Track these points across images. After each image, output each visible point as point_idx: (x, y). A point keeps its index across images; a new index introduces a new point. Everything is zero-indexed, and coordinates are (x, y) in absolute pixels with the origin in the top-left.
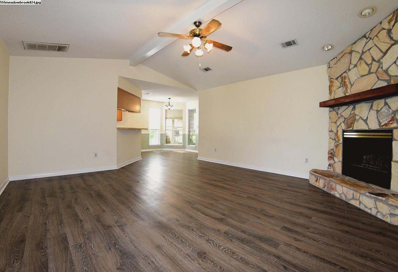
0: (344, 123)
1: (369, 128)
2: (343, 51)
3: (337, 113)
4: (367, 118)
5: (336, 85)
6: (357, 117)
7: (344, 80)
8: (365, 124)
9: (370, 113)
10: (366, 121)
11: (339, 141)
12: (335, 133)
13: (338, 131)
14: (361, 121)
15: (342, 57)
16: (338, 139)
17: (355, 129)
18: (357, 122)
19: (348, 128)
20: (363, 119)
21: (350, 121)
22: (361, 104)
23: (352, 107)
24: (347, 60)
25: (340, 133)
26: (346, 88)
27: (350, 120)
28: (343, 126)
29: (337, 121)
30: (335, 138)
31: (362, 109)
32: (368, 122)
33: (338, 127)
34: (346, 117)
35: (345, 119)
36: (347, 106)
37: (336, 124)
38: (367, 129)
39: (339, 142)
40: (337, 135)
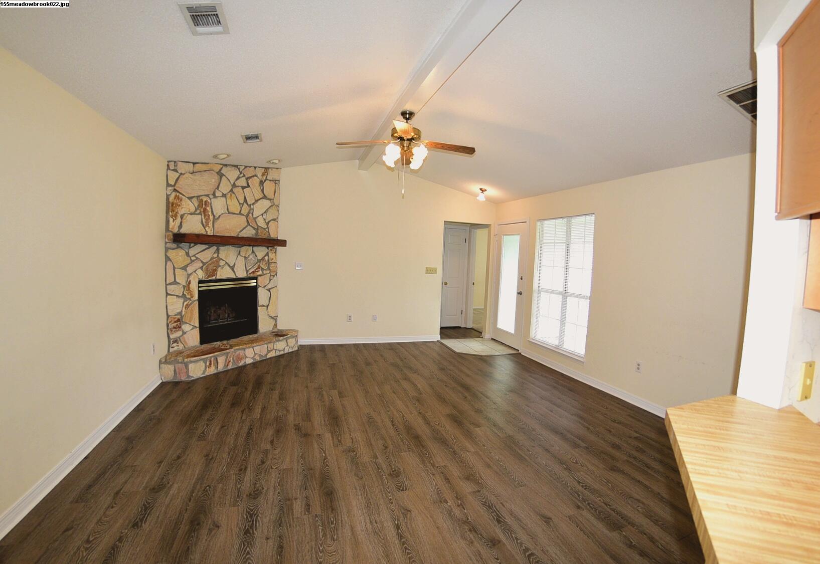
0: (202, 270)
1: (236, 276)
2: (208, 163)
3: (188, 254)
4: (235, 264)
5: (188, 207)
6: (222, 263)
7: (204, 206)
8: (232, 272)
9: (238, 259)
10: (232, 268)
11: (192, 297)
12: (183, 286)
13: (191, 282)
14: (227, 267)
15: (205, 171)
16: (191, 295)
17: (218, 277)
18: (222, 268)
19: (209, 277)
20: (229, 265)
21: (211, 268)
22: (228, 247)
23: (215, 248)
24: (213, 180)
25: (195, 286)
26: (206, 220)
27: (213, 265)
28: (201, 275)
29: (187, 266)
30: (183, 294)
31: (228, 254)
32: (235, 269)
33: (189, 275)
34: (204, 261)
35: (204, 264)
36: (207, 246)
37: (186, 271)
38: (234, 277)
39: (192, 299)
40: (189, 288)
